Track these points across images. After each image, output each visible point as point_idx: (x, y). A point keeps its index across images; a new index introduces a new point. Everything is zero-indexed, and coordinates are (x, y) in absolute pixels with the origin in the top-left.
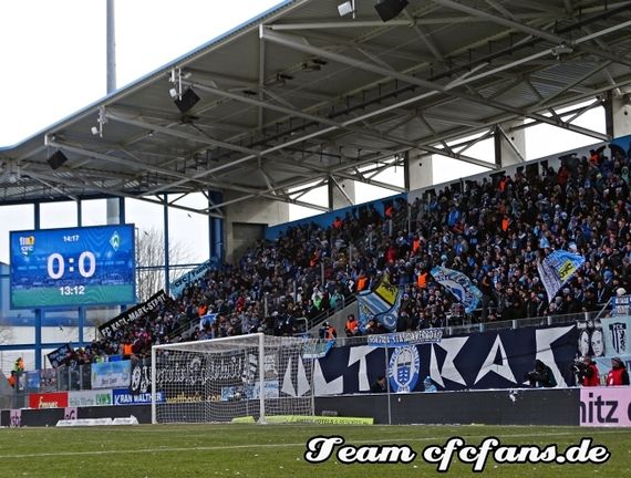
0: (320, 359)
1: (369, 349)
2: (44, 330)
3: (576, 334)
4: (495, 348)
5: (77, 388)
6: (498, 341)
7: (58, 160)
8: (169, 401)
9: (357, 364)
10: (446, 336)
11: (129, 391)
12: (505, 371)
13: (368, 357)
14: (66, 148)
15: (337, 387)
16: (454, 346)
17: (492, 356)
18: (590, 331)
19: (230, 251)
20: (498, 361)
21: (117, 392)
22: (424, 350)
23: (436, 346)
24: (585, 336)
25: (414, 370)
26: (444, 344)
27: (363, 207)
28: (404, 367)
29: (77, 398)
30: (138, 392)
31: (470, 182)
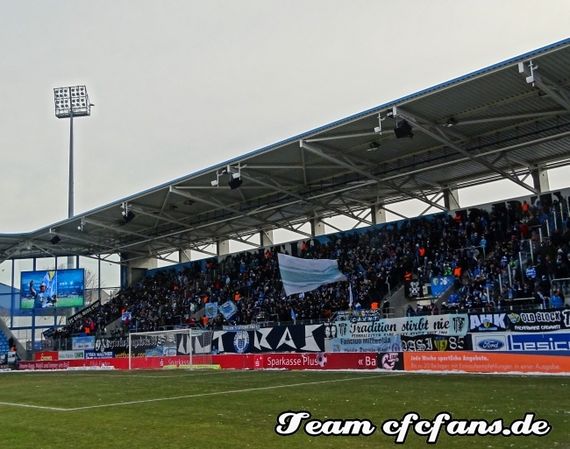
0: (199, 337)
1: (223, 333)
2: (37, 318)
3: (323, 327)
4: (285, 333)
5: (64, 349)
6: (287, 330)
7: (56, 240)
8: (117, 356)
9: (217, 339)
10: (262, 327)
11: (94, 351)
12: (291, 343)
13: (223, 336)
14: (60, 235)
15: (207, 349)
16: (266, 332)
17: (284, 336)
18: (330, 327)
19: (130, 282)
20: (287, 339)
21: (86, 351)
22: (251, 334)
23: (258, 333)
24: (328, 328)
25: (246, 342)
26: (261, 331)
27: (196, 262)
28: (241, 341)
29: (63, 355)
30: (99, 351)
31: (248, 253)
